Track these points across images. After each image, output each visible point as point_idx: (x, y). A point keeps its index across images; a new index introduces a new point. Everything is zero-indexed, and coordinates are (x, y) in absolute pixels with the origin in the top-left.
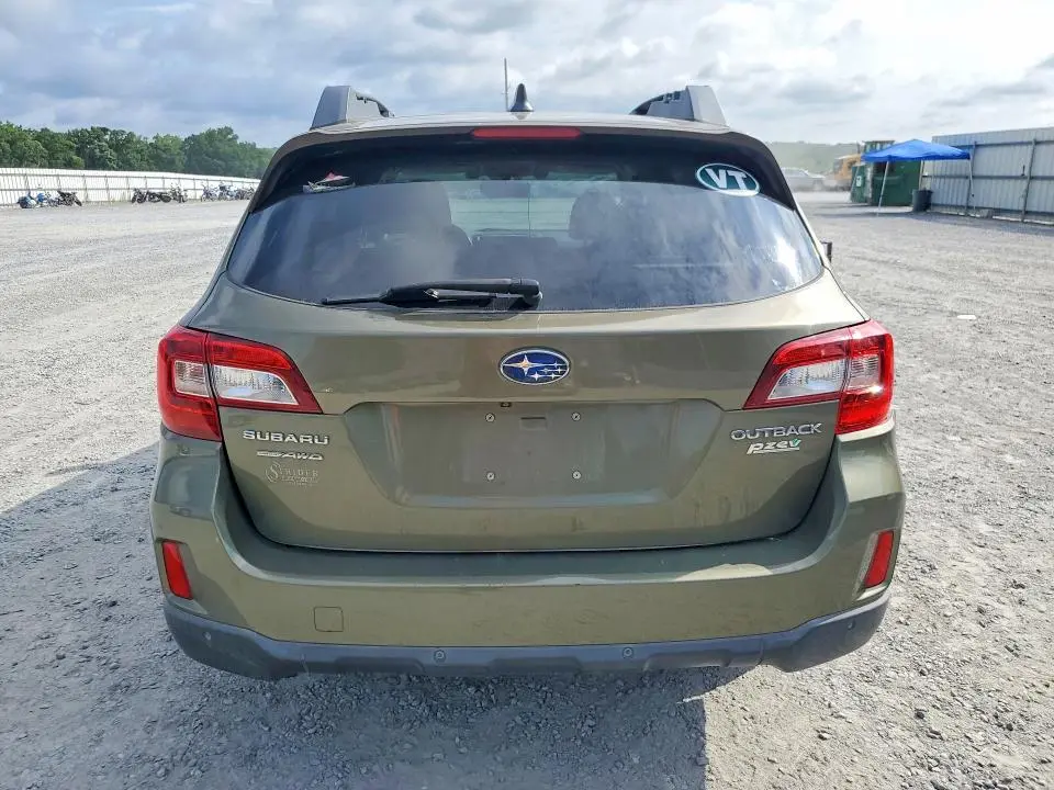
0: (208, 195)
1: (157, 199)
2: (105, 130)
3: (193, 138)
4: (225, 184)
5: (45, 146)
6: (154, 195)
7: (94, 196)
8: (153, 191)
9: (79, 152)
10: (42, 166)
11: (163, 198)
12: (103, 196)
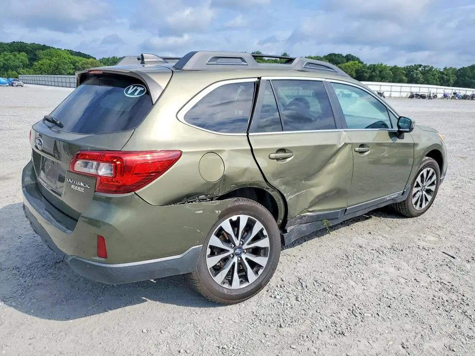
0: (445, 96)
1: (419, 97)
2: (420, 66)
3: (463, 69)
4: (457, 91)
5: (393, 73)
6: (418, 95)
7: (394, 95)
8: (418, 93)
9: (406, 75)
10: (389, 82)
11: (423, 97)
12: (397, 95)
